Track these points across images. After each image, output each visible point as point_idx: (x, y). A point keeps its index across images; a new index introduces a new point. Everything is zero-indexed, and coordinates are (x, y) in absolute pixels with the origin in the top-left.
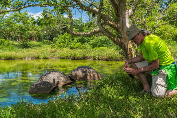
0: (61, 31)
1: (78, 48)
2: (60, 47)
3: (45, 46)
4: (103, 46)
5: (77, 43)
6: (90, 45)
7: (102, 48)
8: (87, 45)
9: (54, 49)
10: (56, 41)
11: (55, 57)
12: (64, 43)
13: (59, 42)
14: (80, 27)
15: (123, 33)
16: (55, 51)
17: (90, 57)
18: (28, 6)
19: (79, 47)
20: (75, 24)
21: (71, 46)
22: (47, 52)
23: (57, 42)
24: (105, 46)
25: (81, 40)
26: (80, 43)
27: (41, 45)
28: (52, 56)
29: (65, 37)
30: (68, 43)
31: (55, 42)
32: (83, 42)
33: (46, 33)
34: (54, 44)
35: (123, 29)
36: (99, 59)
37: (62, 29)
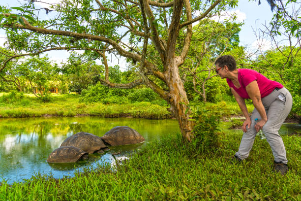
1: (114, 103)
2: (91, 101)
3: (71, 99)
5: (112, 97)
6: (129, 99)
7: (143, 102)
8: (125, 99)
12: (95, 97)
13: (90, 95)
14: (116, 77)
15: (171, 85)
16: (84, 106)
17: (129, 115)
18: (50, 49)
21: (105, 100)
22: (74, 108)
23: (87, 95)
24: (147, 101)
25: (117, 92)
26: (115, 96)
27: (66, 98)
28: (80, 112)
29: (97, 88)
30: (101, 97)
32: (119, 96)
33: (72, 84)
35: (171, 80)
36: (140, 117)
37: (93, 79)
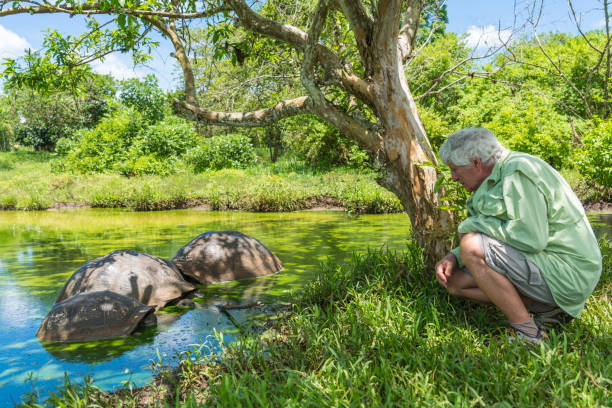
0: (82, 117)
1: (147, 173)
3: (28, 165)
4: (229, 166)
5: (143, 158)
6: (189, 163)
7: (225, 171)
8: (177, 163)
9: (64, 176)
10: (69, 149)
11: (72, 202)
12: (96, 158)
13: (81, 154)
14: (150, 105)
16: (70, 183)
17: (199, 201)
18: (11, 9)
19: (150, 168)
20: (135, 97)
21: (124, 165)
22: (42, 186)
24: (236, 167)
25: (155, 145)
26: (151, 156)
27: (10, 162)
28: (63, 198)
29: (100, 136)
30: (112, 158)
31: (63, 153)
32: (162, 154)
33: (25, 124)
34: (60, 161)
36: (229, 207)
37: (84, 111)
